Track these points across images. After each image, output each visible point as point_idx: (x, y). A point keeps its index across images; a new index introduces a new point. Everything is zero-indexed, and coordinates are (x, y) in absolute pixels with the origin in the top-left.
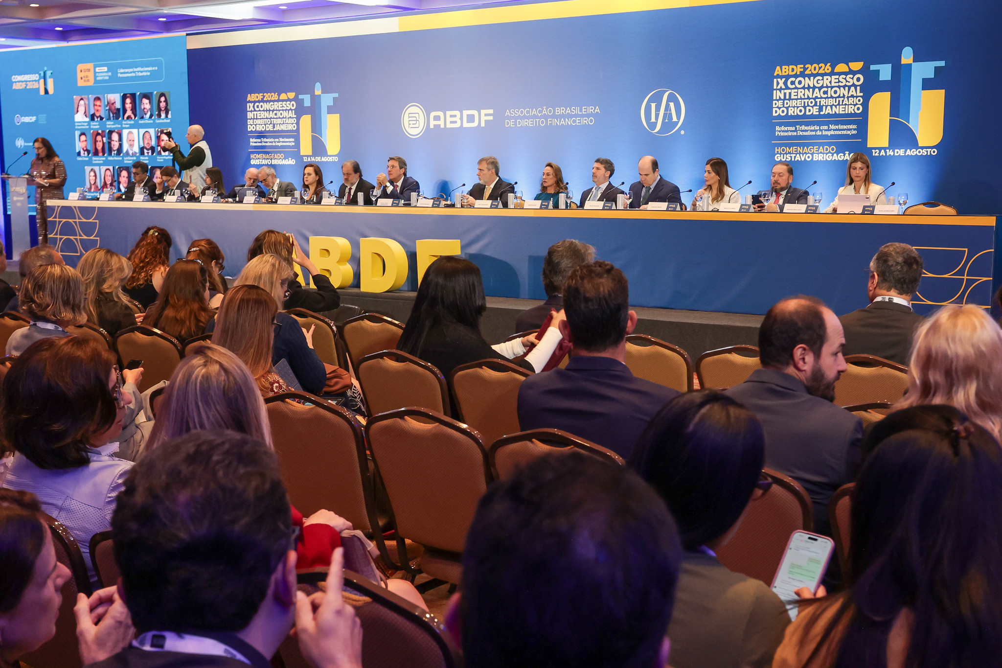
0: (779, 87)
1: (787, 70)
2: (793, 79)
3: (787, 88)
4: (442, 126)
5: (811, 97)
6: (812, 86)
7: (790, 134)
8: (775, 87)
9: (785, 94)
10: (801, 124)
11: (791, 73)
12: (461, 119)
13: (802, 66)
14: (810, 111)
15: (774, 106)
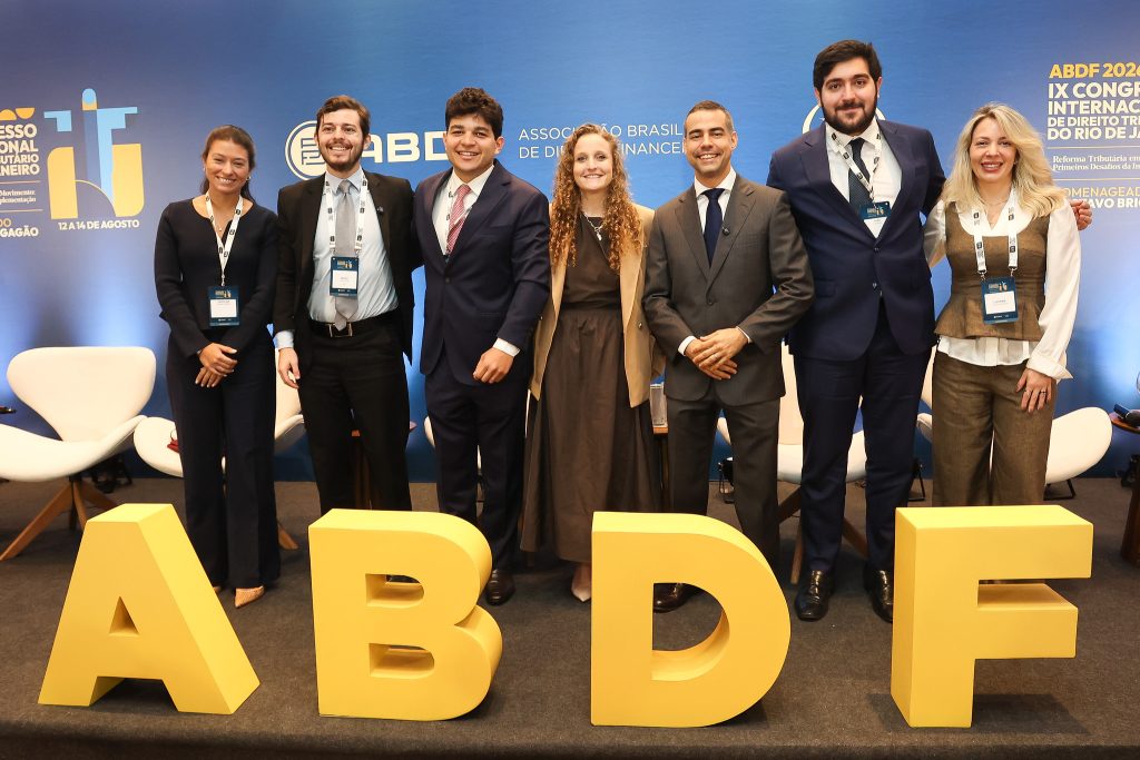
0: (1058, 96)
1: (1071, 71)
2: (1083, 85)
3: (1072, 97)
4: (379, 159)
5: (1113, 112)
6: (1114, 95)
7: (1078, 168)
8: (1051, 96)
9: (1069, 107)
10: (1096, 153)
11: (1078, 75)
12: (421, 146)
13: (1097, 65)
14: (1111, 133)
15: (1050, 124)
